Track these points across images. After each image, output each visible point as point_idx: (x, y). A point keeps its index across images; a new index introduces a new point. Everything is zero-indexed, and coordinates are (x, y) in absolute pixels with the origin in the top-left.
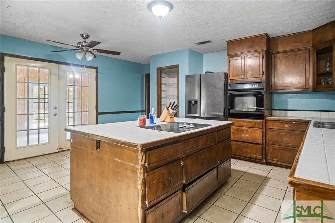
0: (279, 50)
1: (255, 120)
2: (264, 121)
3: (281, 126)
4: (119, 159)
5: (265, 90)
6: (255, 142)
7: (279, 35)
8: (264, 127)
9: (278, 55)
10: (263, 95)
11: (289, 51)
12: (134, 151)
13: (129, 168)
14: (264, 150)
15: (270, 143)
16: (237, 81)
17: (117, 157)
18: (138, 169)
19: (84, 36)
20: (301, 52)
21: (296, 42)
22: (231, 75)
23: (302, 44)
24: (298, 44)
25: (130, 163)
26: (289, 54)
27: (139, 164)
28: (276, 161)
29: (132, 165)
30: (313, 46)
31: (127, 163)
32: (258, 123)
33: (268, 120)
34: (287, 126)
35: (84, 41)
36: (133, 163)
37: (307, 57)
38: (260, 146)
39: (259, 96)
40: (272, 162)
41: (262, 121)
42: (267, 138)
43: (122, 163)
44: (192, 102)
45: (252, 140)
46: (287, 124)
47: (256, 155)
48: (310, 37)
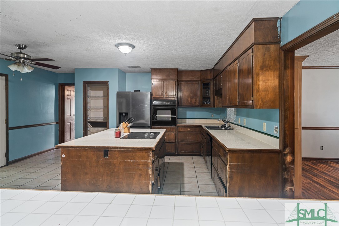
0: (183, 80)
1: (171, 127)
2: (176, 127)
3: (186, 129)
4: (130, 160)
5: (177, 106)
6: (171, 142)
7: (183, 70)
8: (176, 131)
9: (183, 83)
10: (176, 110)
11: (189, 81)
12: (146, 152)
13: (141, 163)
14: (176, 146)
15: (180, 141)
16: (158, 99)
17: (129, 159)
18: (149, 162)
19: (21, 46)
20: (195, 83)
21: (192, 76)
22: (154, 94)
23: (195, 78)
24: (193, 78)
25: (142, 160)
26: (188, 83)
27: (150, 159)
28: (183, 152)
29: (144, 161)
30: (201, 80)
31: (139, 161)
32: (173, 128)
33: (179, 126)
34: (189, 129)
35: (21, 52)
36: (145, 160)
37: (198, 86)
38: (174, 144)
39: (174, 110)
40: (181, 153)
41: (175, 127)
42: (178, 138)
43: (133, 162)
44: (123, 114)
45: (169, 141)
46: (189, 128)
47: (171, 150)
48: (199, 74)
